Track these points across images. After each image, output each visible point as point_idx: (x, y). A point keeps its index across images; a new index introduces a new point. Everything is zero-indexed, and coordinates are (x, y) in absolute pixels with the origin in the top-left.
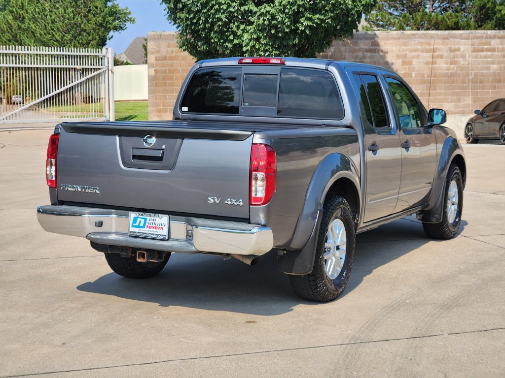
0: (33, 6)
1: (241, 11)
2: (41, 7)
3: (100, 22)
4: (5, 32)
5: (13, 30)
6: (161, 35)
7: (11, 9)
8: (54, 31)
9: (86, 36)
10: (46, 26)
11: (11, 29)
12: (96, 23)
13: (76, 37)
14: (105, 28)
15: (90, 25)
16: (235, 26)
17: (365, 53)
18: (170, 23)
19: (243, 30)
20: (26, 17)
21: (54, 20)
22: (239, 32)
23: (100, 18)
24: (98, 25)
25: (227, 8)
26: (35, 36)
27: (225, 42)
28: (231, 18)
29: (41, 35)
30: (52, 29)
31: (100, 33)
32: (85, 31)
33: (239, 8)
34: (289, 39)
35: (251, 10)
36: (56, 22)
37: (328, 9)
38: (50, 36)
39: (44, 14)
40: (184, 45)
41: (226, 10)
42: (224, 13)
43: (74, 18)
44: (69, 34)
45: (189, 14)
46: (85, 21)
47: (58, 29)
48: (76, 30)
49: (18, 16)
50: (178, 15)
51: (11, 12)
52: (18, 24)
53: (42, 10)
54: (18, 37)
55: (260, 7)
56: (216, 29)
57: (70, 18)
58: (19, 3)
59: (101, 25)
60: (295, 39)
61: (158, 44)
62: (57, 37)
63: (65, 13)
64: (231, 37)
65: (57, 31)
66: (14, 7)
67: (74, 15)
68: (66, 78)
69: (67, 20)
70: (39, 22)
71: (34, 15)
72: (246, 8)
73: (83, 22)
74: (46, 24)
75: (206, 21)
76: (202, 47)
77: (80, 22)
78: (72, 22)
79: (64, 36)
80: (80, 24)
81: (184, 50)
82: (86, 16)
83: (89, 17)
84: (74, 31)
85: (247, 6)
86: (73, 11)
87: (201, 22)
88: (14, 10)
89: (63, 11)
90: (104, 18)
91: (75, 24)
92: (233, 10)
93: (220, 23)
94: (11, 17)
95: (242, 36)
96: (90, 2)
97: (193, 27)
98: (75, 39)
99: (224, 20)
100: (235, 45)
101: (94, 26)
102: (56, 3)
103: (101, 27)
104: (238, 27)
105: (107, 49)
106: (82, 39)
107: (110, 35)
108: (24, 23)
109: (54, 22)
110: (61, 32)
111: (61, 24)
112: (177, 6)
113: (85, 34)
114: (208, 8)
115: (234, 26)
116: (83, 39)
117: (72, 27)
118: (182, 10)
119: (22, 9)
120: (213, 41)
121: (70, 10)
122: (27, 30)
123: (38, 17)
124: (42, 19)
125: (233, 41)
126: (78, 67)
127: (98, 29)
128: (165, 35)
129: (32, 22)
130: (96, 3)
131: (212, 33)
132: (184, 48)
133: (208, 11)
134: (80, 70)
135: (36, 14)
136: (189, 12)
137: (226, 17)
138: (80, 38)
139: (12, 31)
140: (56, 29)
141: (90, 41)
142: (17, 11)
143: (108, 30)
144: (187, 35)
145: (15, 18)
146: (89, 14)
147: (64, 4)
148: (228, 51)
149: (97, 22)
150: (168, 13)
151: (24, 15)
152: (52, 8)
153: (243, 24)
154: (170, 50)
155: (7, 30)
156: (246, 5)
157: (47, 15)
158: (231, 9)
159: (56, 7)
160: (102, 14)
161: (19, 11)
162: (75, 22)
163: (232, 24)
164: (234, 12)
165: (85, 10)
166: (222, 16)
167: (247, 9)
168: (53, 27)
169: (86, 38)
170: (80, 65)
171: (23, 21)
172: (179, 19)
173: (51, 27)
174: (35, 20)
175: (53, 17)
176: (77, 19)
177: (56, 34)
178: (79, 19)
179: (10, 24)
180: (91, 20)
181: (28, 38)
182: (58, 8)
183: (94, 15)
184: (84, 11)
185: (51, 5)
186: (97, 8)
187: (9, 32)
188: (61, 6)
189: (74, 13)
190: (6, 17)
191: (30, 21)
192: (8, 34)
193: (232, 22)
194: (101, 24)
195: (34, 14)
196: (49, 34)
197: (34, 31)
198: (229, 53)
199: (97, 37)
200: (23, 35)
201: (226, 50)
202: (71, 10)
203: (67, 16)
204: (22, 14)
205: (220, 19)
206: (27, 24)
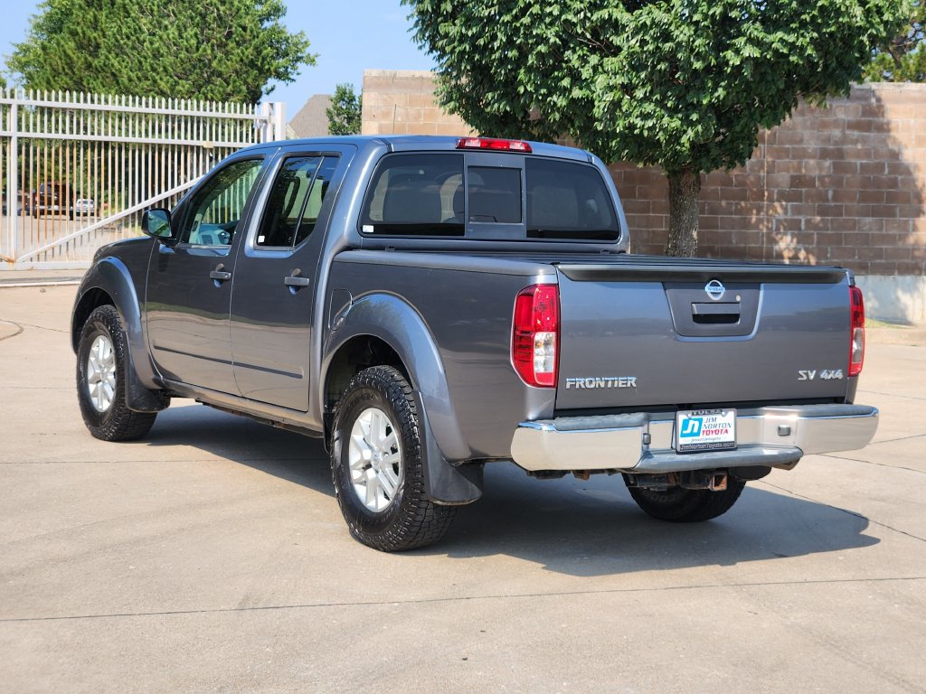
0: (116, 22)
1: (592, 22)
2: (132, 25)
3: (250, 57)
4: (59, 74)
5: (75, 70)
6: (394, 77)
7: (71, 27)
8: (158, 74)
9: (221, 86)
10: (140, 63)
11: (71, 68)
12: (242, 60)
13: (201, 87)
14: (261, 70)
15: (229, 63)
16: (576, 56)
17: (848, 132)
18: (420, 48)
19: (595, 69)
20: (102, 45)
21: (159, 52)
22: (586, 73)
23: (250, 50)
24: (245, 64)
25: (562, 13)
26: (118, 83)
27: (550, 94)
28: (569, 37)
29: (130, 80)
30: (154, 70)
31: (249, 80)
32: (220, 75)
33: (589, 15)
34: (703, 89)
35: (616, 19)
36: (162, 56)
37: (808, 19)
38: (148, 83)
39: (138, 38)
40: (450, 99)
41: (559, 17)
42: (552, 24)
43: (198, 49)
44: (187, 79)
45: (469, 28)
46: (219, 55)
47: (165, 70)
48: (202, 72)
49: (85, 42)
50: (443, 29)
51: (74, 34)
52: (86, 59)
53: (135, 30)
54: (85, 83)
55: (637, 12)
56: (530, 62)
57: (191, 47)
58: (89, 16)
59: (252, 64)
60: (715, 89)
61: (385, 97)
62: (162, 85)
63: (182, 37)
64: (566, 82)
65: (164, 74)
66: (78, 24)
67: (198, 43)
68: (179, 169)
69: (184, 52)
70: (127, 55)
71: (117, 41)
72: (604, 14)
73: (215, 57)
74: (142, 59)
75: (510, 44)
76: (495, 104)
77: (210, 57)
78: (195, 55)
79: (177, 83)
80: (210, 60)
81: (452, 112)
82: (221, 45)
83: (228, 48)
84: (197, 74)
85: (606, 11)
86: (196, 34)
87: (496, 44)
88: (80, 31)
89: (176, 33)
90: (258, 51)
91: (200, 61)
92: (575, 20)
93: (542, 48)
94: (72, 44)
95: (592, 82)
96: (230, 18)
97: (477, 57)
98: (199, 92)
99: (552, 40)
100: (573, 101)
101: (238, 66)
102: (162, 17)
103: (252, 68)
104: (584, 60)
105: (272, 105)
106: (212, 91)
107: (269, 86)
108: (97, 56)
109: (157, 55)
110: (171, 77)
111: (172, 59)
112: (439, 7)
113: (219, 81)
114: (514, 12)
115: (573, 58)
116: (216, 92)
117: (194, 67)
118: (452, 17)
119: (95, 29)
120: (521, 90)
121: (190, 32)
122: (103, 70)
123: (125, 43)
124: (134, 48)
125: (570, 92)
126: (206, 144)
127: (247, 72)
128: (401, 78)
129: (113, 54)
130: (243, 19)
131: (522, 71)
132: (452, 104)
133: (516, 18)
134: (211, 150)
135: (122, 39)
136: (470, 20)
137: (557, 35)
138: (209, 88)
139: (74, 73)
140: (161, 69)
141: (229, 95)
142: (84, 33)
143: (264, 73)
144: (458, 77)
145: (80, 47)
146: (229, 42)
147: (178, 19)
148: (557, 116)
149: (244, 58)
150: (416, 25)
151: (99, 41)
152: (155, 27)
153: (595, 53)
154: (412, 111)
155: (63, 69)
156: (606, 7)
157: (144, 41)
158: (570, 17)
159: (163, 26)
160: (253, 43)
161: (89, 33)
162: (201, 55)
163: (568, 53)
164: (575, 25)
165: (220, 32)
166: (548, 32)
167: (607, 17)
168: (155, 65)
169: (221, 89)
170: (211, 139)
171: (95, 54)
172: (442, 38)
173: (151, 65)
174: (119, 51)
175: (156, 45)
176: (205, 50)
177: (161, 79)
178: (209, 52)
179: (70, 59)
180: (233, 54)
181: (104, 86)
182: (166, 27)
183: (238, 44)
184: (218, 36)
185: (153, 20)
186: (244, 29)
187: (66, 74)
188: (172, 23)
189: (198, 38)
190: (62, 42)
191: (110, 53)
192: (64, 78)
193: (569, 48)
194: (252, 61)
195: (119, 37)
196: (147, 79)
197: (117, 73)
198: (557, 119)
199: (244, 88)
200: (95, 80)
201: (553, 111)
202: (192, 33)
203: (185, 43)
204: (95, 38)
205: (542, 39)
206: (103, 57)
